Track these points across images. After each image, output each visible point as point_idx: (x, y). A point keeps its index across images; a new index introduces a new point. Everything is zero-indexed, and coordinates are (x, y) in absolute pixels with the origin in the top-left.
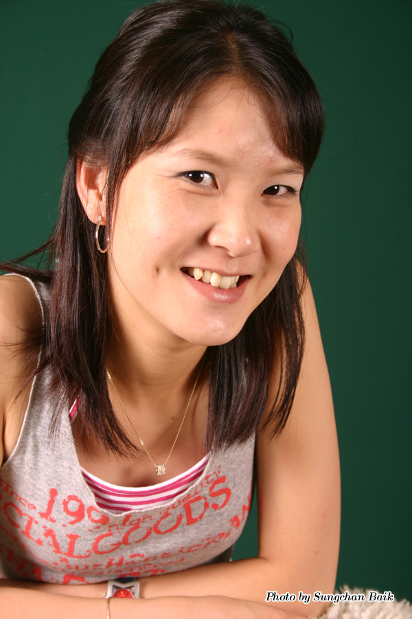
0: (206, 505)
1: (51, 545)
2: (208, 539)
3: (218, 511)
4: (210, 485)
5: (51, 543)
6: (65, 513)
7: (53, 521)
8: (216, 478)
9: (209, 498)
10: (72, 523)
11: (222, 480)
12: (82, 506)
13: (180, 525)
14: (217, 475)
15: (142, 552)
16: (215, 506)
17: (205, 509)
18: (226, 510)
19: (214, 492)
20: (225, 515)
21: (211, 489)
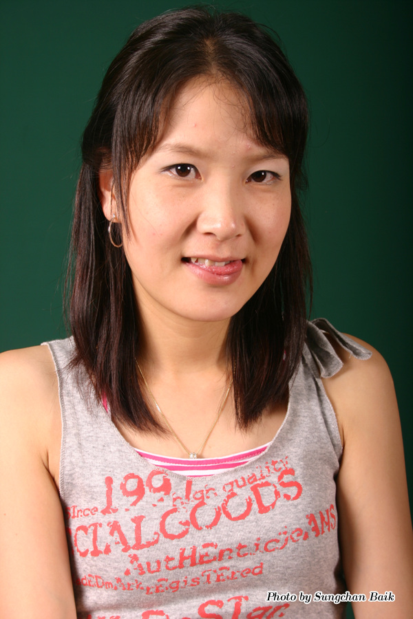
0: (277, 494)
1: (118, 543)
2: (285, 533)
3: (291, 502)
4: (279, 474)
5: (118, 540)
6: (125, 497)
7: (115, 511)
8: (284, 469)
9: (279, 488)
10: (134, 504)
11: (291, 472)
12: (140, 481)
13: (252, 512)
14: (284, 465)
15: (215, 541)
16: (287, 497)
17: (277, 499)
18: (300, 504)
19: (283, 482)
20: (299, 507)
21: (280, 477)
